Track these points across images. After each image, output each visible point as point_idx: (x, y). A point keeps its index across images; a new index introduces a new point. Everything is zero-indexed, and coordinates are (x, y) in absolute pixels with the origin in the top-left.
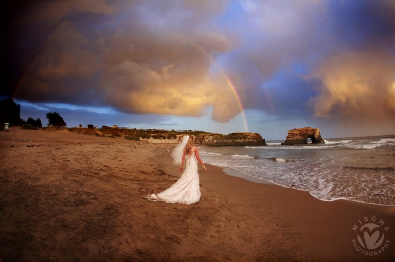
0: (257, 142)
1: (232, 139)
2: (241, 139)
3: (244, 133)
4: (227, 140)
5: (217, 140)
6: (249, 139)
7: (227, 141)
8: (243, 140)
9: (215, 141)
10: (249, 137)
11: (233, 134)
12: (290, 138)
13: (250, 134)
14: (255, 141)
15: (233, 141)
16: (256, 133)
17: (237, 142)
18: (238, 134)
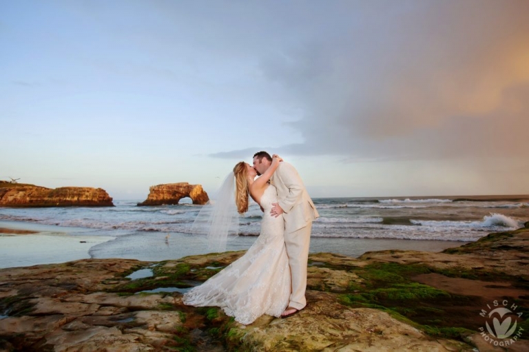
0: (100, 201)
1: (58, 196)
2: (73, 197)
3: (80, 188)
4: (49, 197)
5: (32, 197)
6: (87, 196)
7: (50, 199)
8: (76, 199)
9: (28, 199)
10: (87, 194)
11: (62, 189)
12: (153, 196)
13: (90, 189)
14: (95, 199)
15: (60, 200)
16: (99, 189)
17: (66, 201)
18: (69, 188)
